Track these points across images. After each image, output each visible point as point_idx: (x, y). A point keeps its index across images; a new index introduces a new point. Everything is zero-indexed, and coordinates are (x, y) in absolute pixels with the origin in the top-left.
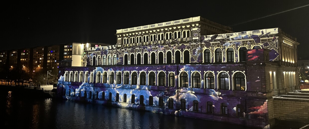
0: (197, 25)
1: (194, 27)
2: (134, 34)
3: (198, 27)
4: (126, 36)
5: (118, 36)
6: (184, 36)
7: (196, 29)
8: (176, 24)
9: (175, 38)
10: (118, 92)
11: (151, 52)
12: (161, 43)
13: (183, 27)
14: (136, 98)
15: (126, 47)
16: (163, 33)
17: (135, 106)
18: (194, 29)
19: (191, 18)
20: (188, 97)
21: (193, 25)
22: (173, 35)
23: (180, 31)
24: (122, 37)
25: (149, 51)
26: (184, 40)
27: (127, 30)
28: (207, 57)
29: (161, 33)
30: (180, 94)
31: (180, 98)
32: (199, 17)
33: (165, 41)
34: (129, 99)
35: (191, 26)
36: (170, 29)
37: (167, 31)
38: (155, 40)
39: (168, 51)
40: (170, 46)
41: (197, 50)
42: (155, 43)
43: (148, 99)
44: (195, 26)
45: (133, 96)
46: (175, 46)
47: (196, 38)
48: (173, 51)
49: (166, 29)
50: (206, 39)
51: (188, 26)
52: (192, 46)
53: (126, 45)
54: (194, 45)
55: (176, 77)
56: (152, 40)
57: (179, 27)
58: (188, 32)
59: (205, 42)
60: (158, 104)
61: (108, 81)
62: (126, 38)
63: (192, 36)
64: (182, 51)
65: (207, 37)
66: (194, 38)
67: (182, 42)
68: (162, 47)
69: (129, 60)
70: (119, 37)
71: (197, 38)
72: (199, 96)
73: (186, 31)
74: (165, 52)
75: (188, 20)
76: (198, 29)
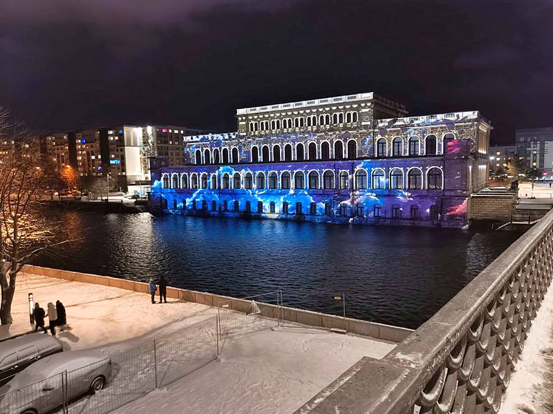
0: (369, 104)
1: (364, 108)
2: (267, 116)
3: (369, 107)
4: (253, 119)
5: (240, 119)
6: (349, 121)
7: (367, 110)
8: (336, 102)
9: (334, 123)
10: (260, 200)
11: (297, 144)
12: (312, 130)
13: (348, 107)
14: (289, 206)
15: (255, 136)
16: (316, 116)
17: (289, 216)
18: (364, 110)
19: (360, 95)
20: (367, 201)
21: (363, 105)
22: (331, 118)
23: (342, 113)
24: (247, 120)
25: (294, 141)
26: (349, 125)
27: (255, 110)
28: (380, 149)
29: (312, 116)
30: (355, 197)
31: (355, 202)
32: (372, 93)
33: (318, 127)
34: (279, 208)
35: (360, 105)
36: (327, 109)
37: (322, 112)
38: (302, 125)
39: (324, 141)
40: (327, 134)
41: (368, 139)
42: (302, 130)
43: (309, 207)
44: (366, 105)
45: (285, 205)
46: (334, 134)
47: (366, 123)
48: (332, 142)
49: (321, 110)
50: (381, 125)
51: (355, 106)
52: (361, 133)
53: (254, 132)
54: (364, 133)
55: (350, 177)
56: (297, 126)
57: (341, 107)
58: (355, 114)
59: (380, 128)
60: (324, 211)
61: (242, 186)
62: (254, 123)
63: (361, 120)
64: (345, 140)
65: (382, 122)
66: (363, 123)
67: (345, 128)
68: (314, 135)
69: (260, 155)
70: (242, 120)
71: (369, 123)
72: (382, 199)
73: (352, 113)
74: (318, 142)
75: (355, 97)
76: (370, 111)
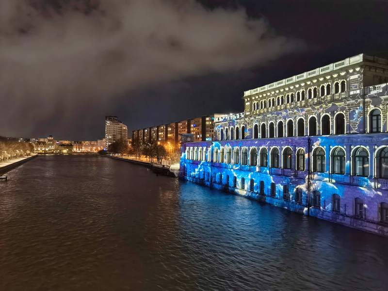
0: (358, 69)
1: (352, 74)
2: (265, 95)
3: (358, 72)
4: (256, 99)
5: (246, 100)
6: (337, 91)
7: (356, 76)
8: (323, 72)
9: (322, 96)
10: (235, 175)
11: (288, 120)
12: (301, 105)
13: (335, 76)
14: (255, 184)
15: (256, 114)
16: (304, 90)
17: (254, 195)
18: (352, 77)
19: (347, 60)
20: (325, 187)
21: (351, 71)
22: (319, 90)
23: (330, 83)
24: (251, 100)
25: (285, 118)
26: (337, 97)
27: (257, 90)
28: (375, 123)
29: (301, 90)
30: (312, 182)
31: (312, 188)
32: (361, 55)
33: (307, 101)
34: (247, 185)
35: (348, 72)
36: (315, 81)
37: (310, 85)
38: (292, 100)
39: (311, 116)
40: (314, 109)
41: (357, 111)
42: (292, 106)
43: (270, 187)
44: (355, 71)
45: (252, 182)
46: (321, 107)
47: (355, 92)
48: (319, 116)
49: (309, 83)
50: (373, 93)
51: (343, 74)
52: (348, 105)
53: (256, 112)
54: (352, 104)
55: (306, 156)
56: (288, 102)
57: (328, 77)
58: (343, 83)
59: (372, 97)
60: (282, 195)
61: (226, 161)
62: (256, 102)
63: (350, 89)
64: (333, 114)
65: (375, 89)
66: (352, 93)
67: (333, 100)
68: (302, 110)
69: (260, 133)
70: (248, 101)
71: (358, 92)
72: (341, 188)
73: (340, 82)
74: (306, 118)
75: (343, 64)
76: (359, 77)
